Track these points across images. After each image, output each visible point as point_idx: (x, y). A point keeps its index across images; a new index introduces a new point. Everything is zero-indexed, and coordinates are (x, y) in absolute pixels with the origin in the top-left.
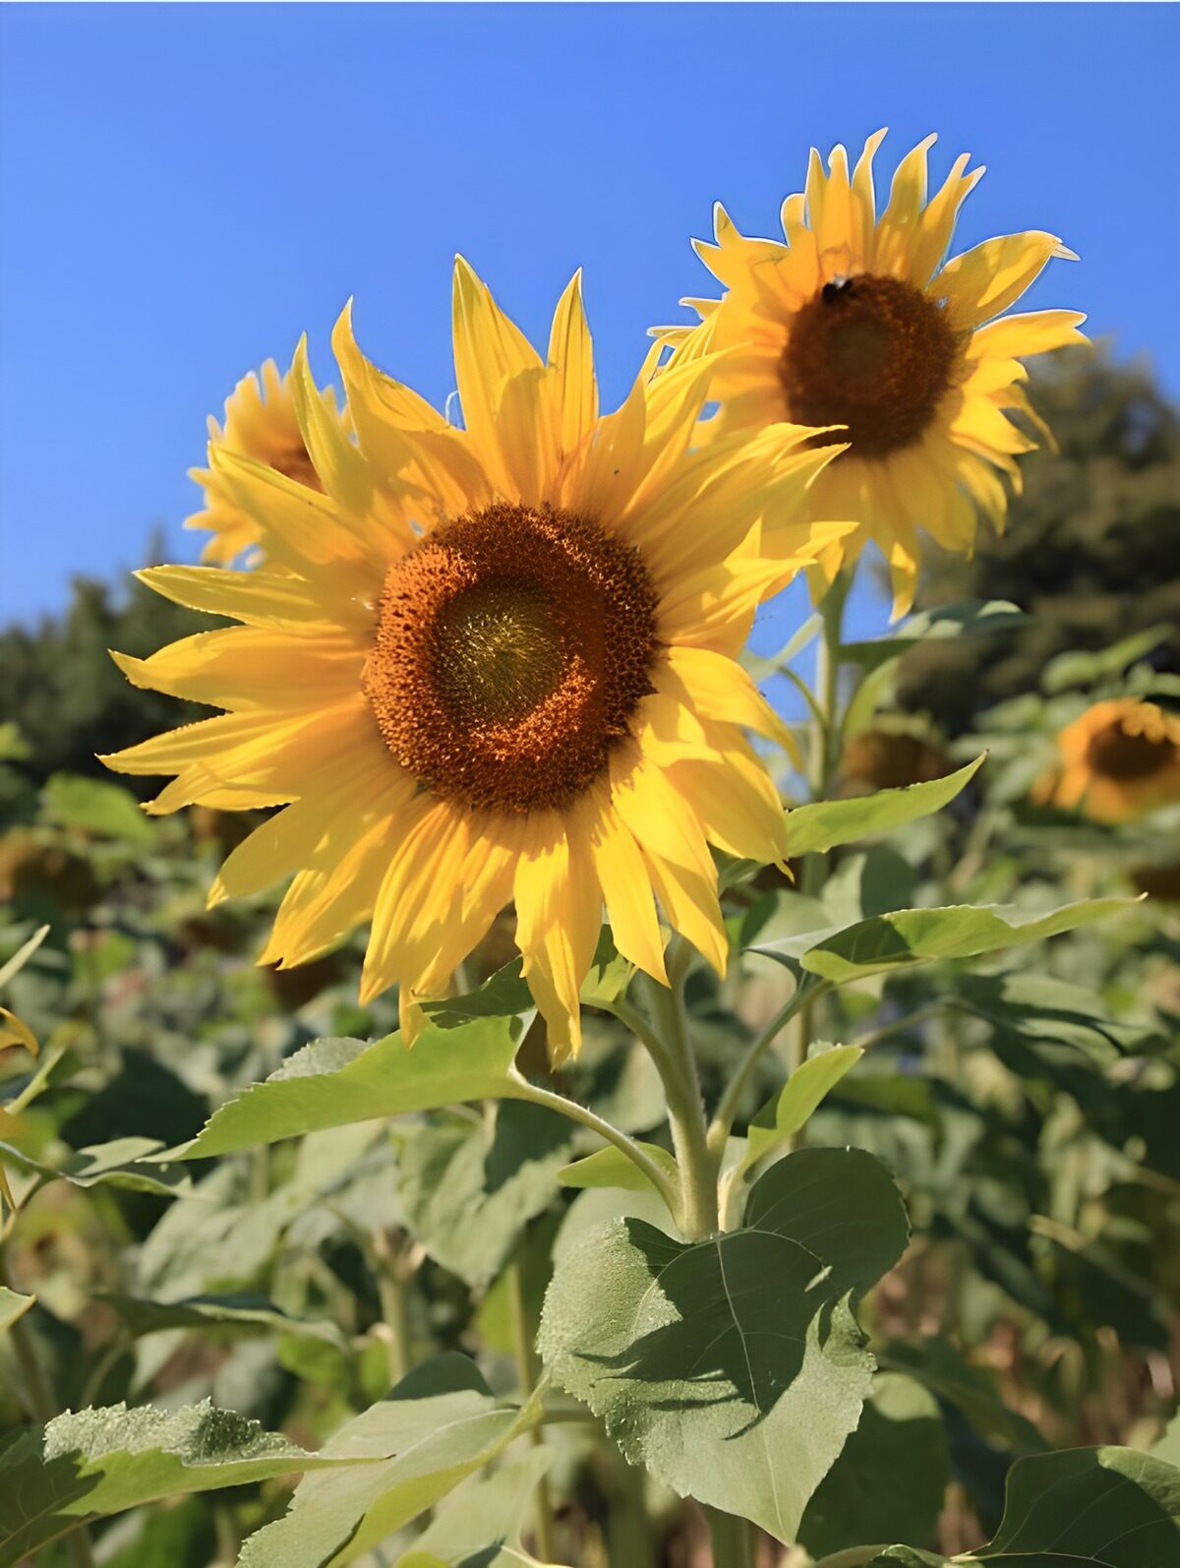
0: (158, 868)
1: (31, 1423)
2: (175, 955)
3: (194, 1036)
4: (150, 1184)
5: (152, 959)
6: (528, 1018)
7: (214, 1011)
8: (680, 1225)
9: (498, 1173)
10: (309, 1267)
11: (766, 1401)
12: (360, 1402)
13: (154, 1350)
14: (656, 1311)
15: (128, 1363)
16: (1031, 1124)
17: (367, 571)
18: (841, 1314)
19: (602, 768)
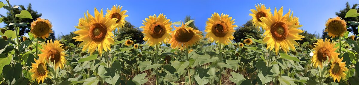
0: (75, 48)
1: (68, 79)
2: (76, 53)
3: (77, 58)
4: (75, 65)
5: (75, 53)
6: (98, 54)
7: (78, 56)
8: (107, 67)
9: (95, 65)
10: (83, 70)
11: (113, 77)
12: (87, 78)
13: (75, 75)
14: (106, 72)
15: (73, 76)
16: (123, 63)
17: (89, 27)
18: (117, 72)
19: (103, 39)
